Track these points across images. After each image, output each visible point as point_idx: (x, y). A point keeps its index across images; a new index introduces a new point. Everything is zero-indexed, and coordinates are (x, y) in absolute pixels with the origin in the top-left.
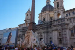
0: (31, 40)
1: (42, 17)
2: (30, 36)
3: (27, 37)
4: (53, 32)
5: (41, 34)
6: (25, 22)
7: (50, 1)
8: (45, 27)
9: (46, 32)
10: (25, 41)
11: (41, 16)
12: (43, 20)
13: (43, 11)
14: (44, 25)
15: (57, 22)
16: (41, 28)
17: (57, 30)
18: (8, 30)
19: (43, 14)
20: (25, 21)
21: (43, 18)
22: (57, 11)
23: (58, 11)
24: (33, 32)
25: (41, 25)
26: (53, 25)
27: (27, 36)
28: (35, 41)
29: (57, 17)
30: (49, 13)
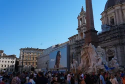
0: (92, 59)
1: (108, 18)
2: (89, 54)
3: (85, 57)
5: (110, 49)
6: (79, 32)
8: (117, 34)
9: (119, 44)
10: (82, 63)
11: (105, 16)
12: (110, 24)
13: (108, 7)
14: (115, 32)
16: (109, 37)
18: (54, 48)
19: (108, 13)
20: (77, 29)
24: (93, 47)
25: (108, 32)
27: (84, 55)
28: (100, 62)
30: (121, 6)
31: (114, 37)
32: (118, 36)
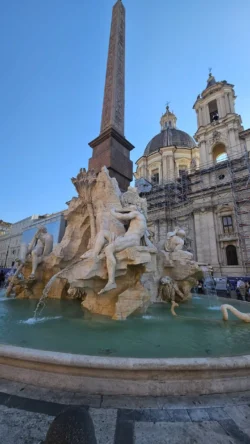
1: (148, 171)
4: (196, 217)
7: (175, 118)
8: (163, 200)
9: (166, 220)
11: (144, 166)
12: (150, 180)
13: (151, 151)
14: (159, 194)
15: (213, 179)
17: (212, 208)
18: (35, 221)
19: (149, 162)
21: (150, 173)
22: (211, 135)
23: (216, 135)
26: (194, 189)
27: (76, 212)
29: (211, 157)
30: (174, 152)
31: (156, 205)
32: (166, 203)
